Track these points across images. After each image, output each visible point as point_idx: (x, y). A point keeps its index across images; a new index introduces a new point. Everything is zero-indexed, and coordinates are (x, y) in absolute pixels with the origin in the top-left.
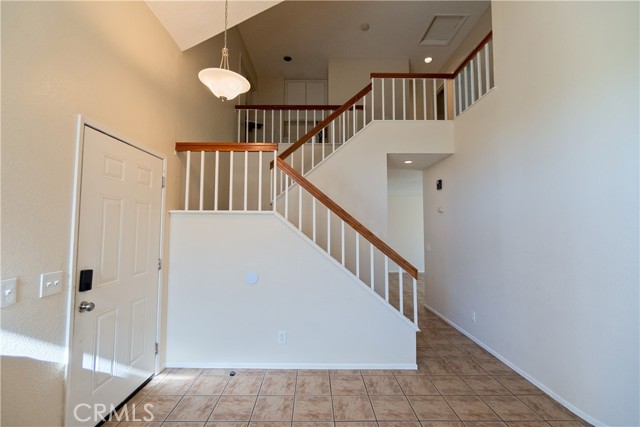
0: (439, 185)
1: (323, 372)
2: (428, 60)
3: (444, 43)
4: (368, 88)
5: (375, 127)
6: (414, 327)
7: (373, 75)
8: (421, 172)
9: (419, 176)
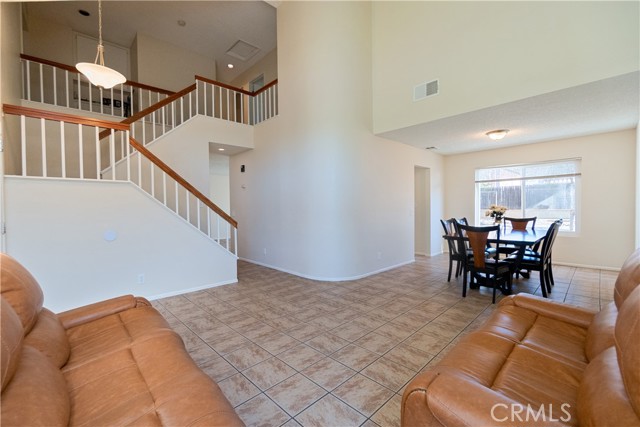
0: (243, 169)
1: (177, 296)
2: (231, 66)
3: (243, 59)
4: (193, 87)
5: (198, 120)
6: (235, 257)
7: (197, 77)
8: (228, 158)
9: (226, 160)
